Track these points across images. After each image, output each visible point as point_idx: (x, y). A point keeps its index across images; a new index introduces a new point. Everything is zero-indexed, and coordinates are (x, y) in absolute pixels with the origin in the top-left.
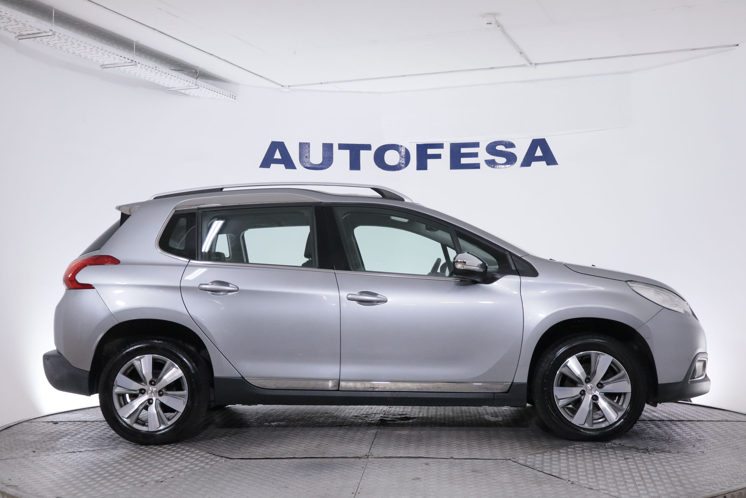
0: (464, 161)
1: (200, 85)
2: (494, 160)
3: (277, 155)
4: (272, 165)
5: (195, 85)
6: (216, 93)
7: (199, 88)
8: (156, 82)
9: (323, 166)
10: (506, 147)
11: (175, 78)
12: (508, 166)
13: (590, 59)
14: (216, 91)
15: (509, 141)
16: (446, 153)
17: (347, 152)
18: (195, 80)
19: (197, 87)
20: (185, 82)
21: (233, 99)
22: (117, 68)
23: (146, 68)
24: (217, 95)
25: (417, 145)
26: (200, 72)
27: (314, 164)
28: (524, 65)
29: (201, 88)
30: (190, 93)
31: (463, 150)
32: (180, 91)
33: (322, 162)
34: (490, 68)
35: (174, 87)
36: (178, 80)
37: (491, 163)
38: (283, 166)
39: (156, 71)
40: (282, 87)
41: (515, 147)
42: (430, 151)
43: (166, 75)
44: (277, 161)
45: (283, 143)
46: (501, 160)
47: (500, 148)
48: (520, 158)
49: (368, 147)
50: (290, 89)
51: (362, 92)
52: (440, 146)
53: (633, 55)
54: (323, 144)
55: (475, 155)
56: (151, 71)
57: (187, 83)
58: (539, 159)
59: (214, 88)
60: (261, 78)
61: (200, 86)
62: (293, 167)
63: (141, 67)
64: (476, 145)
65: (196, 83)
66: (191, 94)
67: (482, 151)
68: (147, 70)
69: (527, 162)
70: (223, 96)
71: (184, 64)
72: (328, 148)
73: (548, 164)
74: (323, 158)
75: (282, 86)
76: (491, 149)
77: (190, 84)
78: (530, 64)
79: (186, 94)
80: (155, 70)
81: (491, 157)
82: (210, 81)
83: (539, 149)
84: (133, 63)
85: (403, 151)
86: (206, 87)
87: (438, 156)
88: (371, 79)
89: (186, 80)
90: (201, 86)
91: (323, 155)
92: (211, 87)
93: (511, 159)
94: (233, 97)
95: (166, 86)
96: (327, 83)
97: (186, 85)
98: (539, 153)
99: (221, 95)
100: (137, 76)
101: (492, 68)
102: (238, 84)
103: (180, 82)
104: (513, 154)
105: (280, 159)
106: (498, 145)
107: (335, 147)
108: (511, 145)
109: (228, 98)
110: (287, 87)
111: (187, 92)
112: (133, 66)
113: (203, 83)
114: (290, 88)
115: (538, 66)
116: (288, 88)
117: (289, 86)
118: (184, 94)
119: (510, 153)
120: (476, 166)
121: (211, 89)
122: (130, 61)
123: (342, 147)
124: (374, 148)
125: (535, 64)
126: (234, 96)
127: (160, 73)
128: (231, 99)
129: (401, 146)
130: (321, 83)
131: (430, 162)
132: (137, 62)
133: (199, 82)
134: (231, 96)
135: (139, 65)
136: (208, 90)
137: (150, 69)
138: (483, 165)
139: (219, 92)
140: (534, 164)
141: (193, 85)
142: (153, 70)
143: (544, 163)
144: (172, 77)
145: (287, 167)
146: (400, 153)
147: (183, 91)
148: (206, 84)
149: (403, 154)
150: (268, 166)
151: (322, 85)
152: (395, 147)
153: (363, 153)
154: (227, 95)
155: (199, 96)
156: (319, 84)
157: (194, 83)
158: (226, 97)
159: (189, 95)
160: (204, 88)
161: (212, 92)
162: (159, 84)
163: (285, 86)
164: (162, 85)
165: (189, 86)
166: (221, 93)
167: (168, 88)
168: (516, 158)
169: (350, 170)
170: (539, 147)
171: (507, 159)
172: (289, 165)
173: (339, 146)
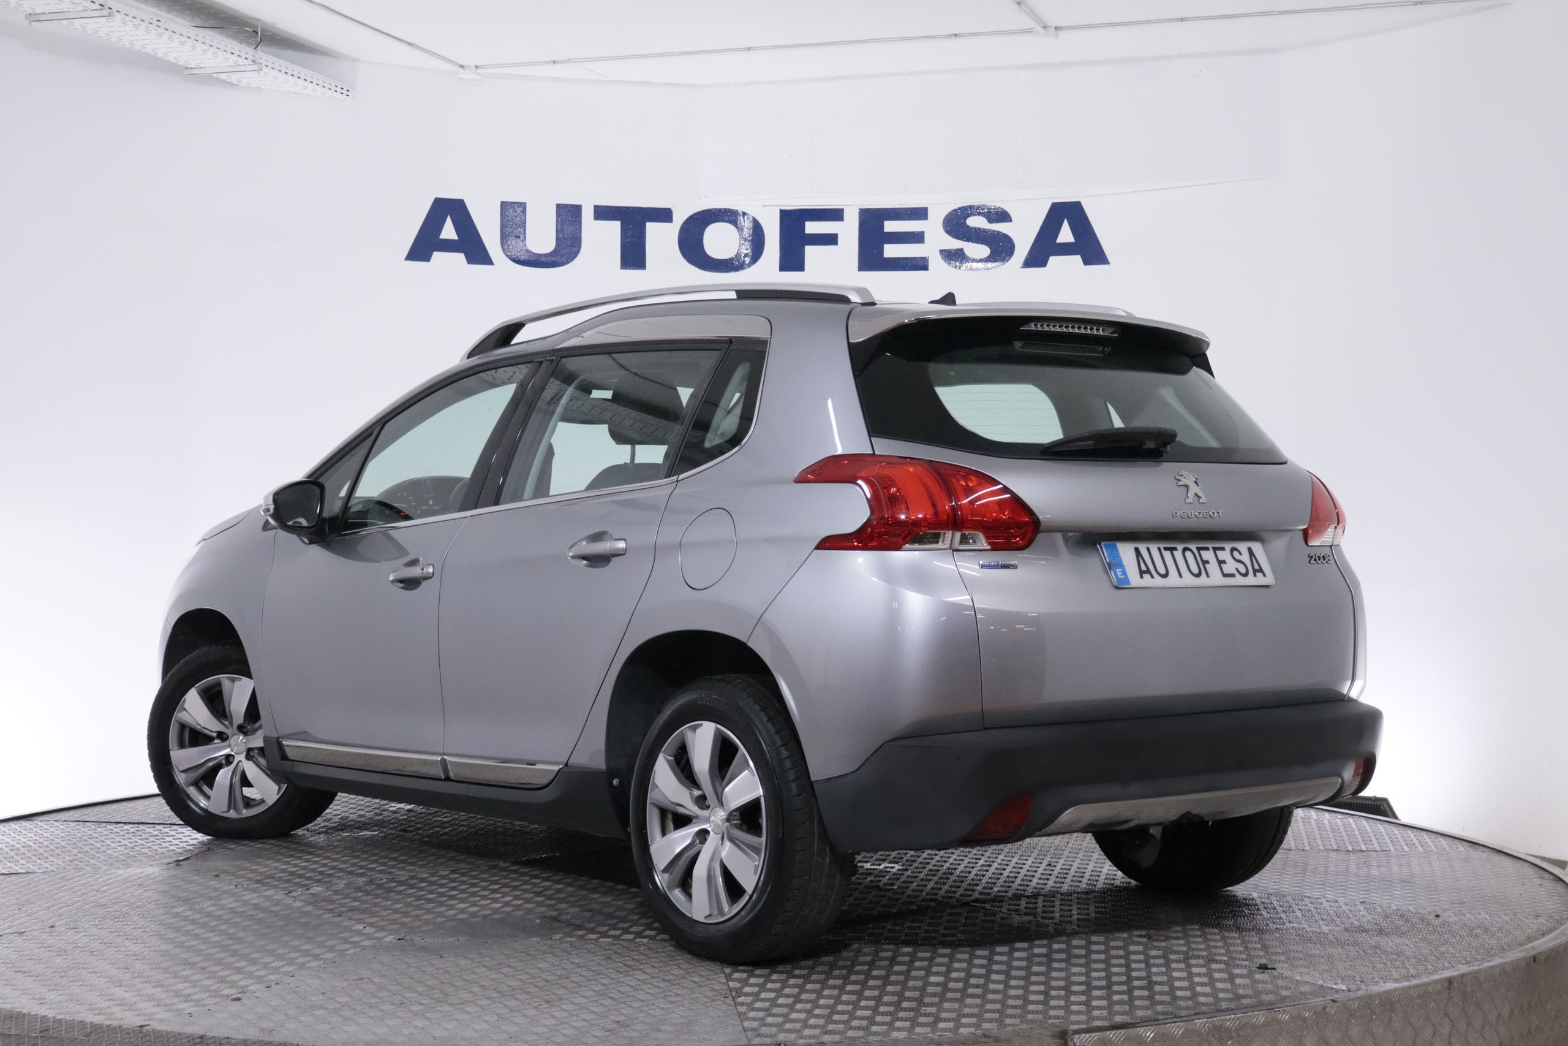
0: (891, 251)
1: (264, 63)
2: (962, 250)
3: (449, 232)
4: (437, 255)
5: (252, 63)
6: (301, 82)
7: (261, 69)
8: (160, 55)
9: (558, 259)
10: (990, 221)
11: (205, 47)
12: (990, 265)
13: (1182, 20)
14: (303, 77)
15: (998, 205)
16: (848, 231)
17: (615, 226)
18: (251, 51)
19: (256, 67)
20: (228, 55)
21: (343, 97)
22: (65, 22)
23: (136, 22)
24: (305, 87)
25: (782, 211)
26: (263, 30)
27: (535, 254)
28: (1030, 31)
29: (265, 69)
30: (239, 81)
31: (890, 226)
32: (215, 75)
33: (555, 249)
34: (950, 36)
35: (202, 66)
36: (212, 50)
37: (954, 257)
38: (461, 257)
39: (160, 31)
40: (460, 70)
41: (1011, 220)
42: (812, 227)
43: (182, 39)
44: (448, 246)
45: (461, 202)
46: (977, 250)
47: (976, 222)
49: (664, 215)
50: (480, 74)
51: (653, 83)
52: (835, 215)
53: (1280, 13)
54: (559, 206)
55: (917, 238)
56: (148, 30)
57: (234, 58)
58: (1065, 250)
59: (297, 69)
60: (409, 47)
61: (263, 65)
62: (486, 260)
63: (124, 22)
64: (920, 214)
65: (253, 58)
67: (933, 228)
68: (136, 27)
69: (1037, 258)
70: (320, 89)
71: (224, 13)
72: (569, 216)
73: (1087, 262)
74: (558, 239)
75: (462, 66)
76: (956, 224)
77: (241, 61)
78: (1044, 27)
79: (231, 83)
80: (157, 28)
81: (954, 244)
82: (288, 53)
83: (1066, 227)
84: (105, 12)
85: (747, 224)
86: (277, 68)
87: (831, 239)
89: (230, 50)
90: (267, 66)
91: (557, 232)
92: (291, 67)
93: (1001, 248)
94: (342, 91)
95: (181, 63)
96: (569, 61)
97: (231, 63)
98: (1066, 235)
99: (313, 86)
100: (114, 39)
101: (955, 35)
102: (355, 60)
103: (215, 55)
104: (1006, 236)
105: (455, 241)
106: (971, 215)
107: (587, 214)
108: (1002, 216)
109: (332, 93)
110: (474, 68)
111: (234, 78)
112: (105, 18)
113: (271, 59)
114: (479, 71)
115: (1063, 34)
116: (475, 73)
117: (477, 67)
118: (224, 82)
119: (999, 233)
120: (920, 264)
121: (290, 73)
122: (97, 6)
123: (603, 213)
124: (679, 218)
126: (345, 89)
127: (168, 34)
128: (338, 95)
129: (744, 214)
130: (554, 62)
131: (811, 252)
132: (114, 9)
133: (263, 55)
134: (339, 89)
135: (118, 17)
136: (282, 76)
137: (144, 25)
138: (936, 262)
139: (309, 79)
140: (1053, 260)
141: (246, 62)
142: (152, 27)
143: (1077, 259)
144: (197, 45)
145: (471, 260)
146: (740, 229)
147: (223, 76)
148: (278, 61)
149: (747, 233)
150: (427, 258)
151: (556, 65)
152: (728, 216)
153: (652, 228)
154: (327, 86)
155: (262, 87)
156: (548, 63)
157: (250, 57)
158: (326, 91)
159: (237, 85)
160: (272, 71)
161: (293, 79)
162: (166, 59)
163: (468, 66)
164: (174, 61)
165: (238, 65)
166: (315, 82)
167: (187, 68)
168: (1013, 246)
169: (622, 268)
170: (1066, 221)
171: (991, 248)
172: (477, 254)
173: (595, 211)
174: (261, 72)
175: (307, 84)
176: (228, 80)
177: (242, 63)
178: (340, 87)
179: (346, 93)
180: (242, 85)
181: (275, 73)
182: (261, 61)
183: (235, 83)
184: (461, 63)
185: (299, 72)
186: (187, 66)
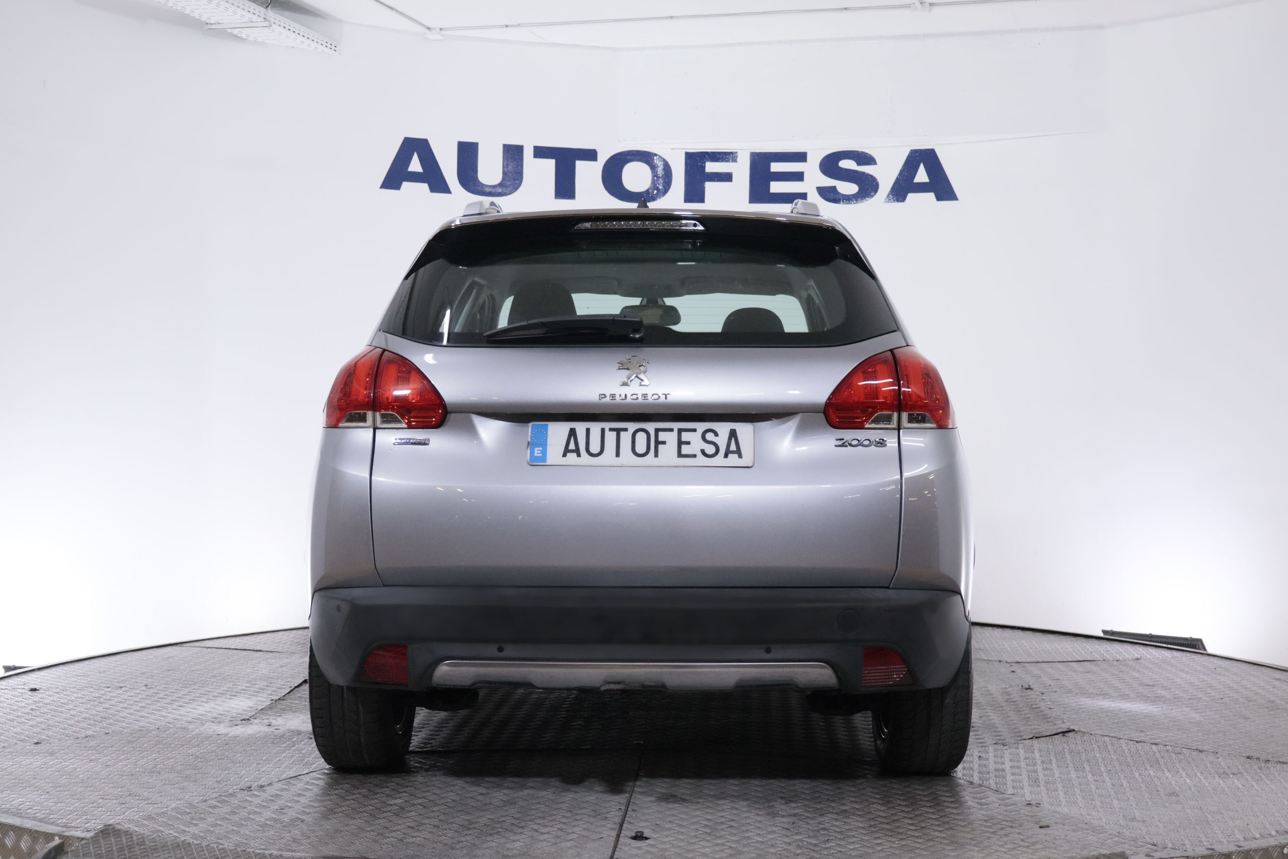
0: (776, 187)
1: (272, 20)
2: (834, 188)
3: (415, 165)
4: (405, 185)
5: (263, 20)
6: (300, 38)
7: (271, 26)
8: (187, 12)
9: (505, 190)
10: (859, 164)
14: (302, 34)
15: (865, 151)
16: (741, 170)
18: (262, 10)
19: (266, 24)
20: (245, 13)
21: (332, 51)
24: (302, 42)
25: (687, 154)
27: (487, 186)
28: (909, 6)
29: (273, 25)
30: (248, 36)
31: (776, 167)
32: (229, 30)
33: (502, 181)
34: (841, 9)
35: (221, 22)
36: (233, 8)
37: (829, 194)
38: (425, 187)
40: (427, 31)
41: (875, 164)
42: (711, 167)
44: (415, 177)
45: (426, 141)
46: (848, 188)
47: (847, 164)
48: (886, 186)
49: (590, 155)
50: (443, 35)
51: (580, 46)
52: (730, 157)
54: (504, 146)
55: (798, 177)
57: (250, 15)
58: (921, 188)
59: (298, 27)
60: (389, 11)
61: (272, 22)
62: (445, 189)
64: (801, 157)
65: (265, 16)
66: (251, 39)
67: (812, 171)
69: (898, 194)
70: (314, 44)
72: (513, 154)
73: (939, 198)
74: (504, 173)
75: (429, 28)
77: (255, 18)
78: (921, 3)
79: (241, 38)
81: (828, 182)
82: (287, 13)
83: (922, 169)
85: (659, 164)
86: (283, 25)
87: (727, 177)
88: (607, 21)
89: (247, 9)
90: (274, 23)
91: (503, 167)
92: (293, 25)
93: (868, 187)
94: (331, 46)
95: (204, 19)
96: (519, 25)
97: (246, 20)
98: (922, 176)
99: (309, 42)
101: (846, 9)
102: (340, 21)
103: (235, 13)
104: (872, 176)
105: (420, 173)
106: (844, 158)
107: (528, 153)
108: (865, 159)
109: (323, 48)
110: (439, 29)
111: (244, 33)
113: (278, 17)
114: (443, 32)
115: (935, 10)
116: (439, 33)
117: (441, 29)
118: (236, 36)
119: (868, 175)
120: (799, 198)
121: (292, 29)
123: (541, 152)
124: (603, 158)
125: (931, 4)
126: (333, 45)
128: (327, 50)
129: (656, 155)
130: (507, 26)
131: (710, 188)
133: (272, 14)
134: (328, 45)
136: (286, 32)
138: (814, 197)
139: (307, 36)
140: (911, 196)
141: (259, 20)
143: (931, 196)
145: (433, 189)
146: (653, 167)
147: (235, 32)
148: (283, 19)
149: (660, 171)
150: (398, 187)
151: (509, 29)
152: (645, 157)
154: (320, 42)
155: (266, 41)
156: (501, 26)
157: (262, 15)
158: (318, 46)
159: (246, 39)
160: (278, 27)
161: (294, 35)
162: (191, 15)
163: (434, 28)
164: (197, 17)
165: (252, 22)
166: (311, 38)
167: (207, 24)
168: (877, 184)
169: (555, 198)
170: (922, 166)
171: (859, 186)
172: (438, 185)
173: (534, 151)
174: (271, 28)
175: (305, 39)
176: (239, 35)
177: (255, 20)
178: (329, 43)
179: (334, 48)
180: (249, 39)
181: (281, 29)
182: (270, 19)
183: (245, 38)
184: (429, 26)
185: (299, 30)
186: (208, 22)
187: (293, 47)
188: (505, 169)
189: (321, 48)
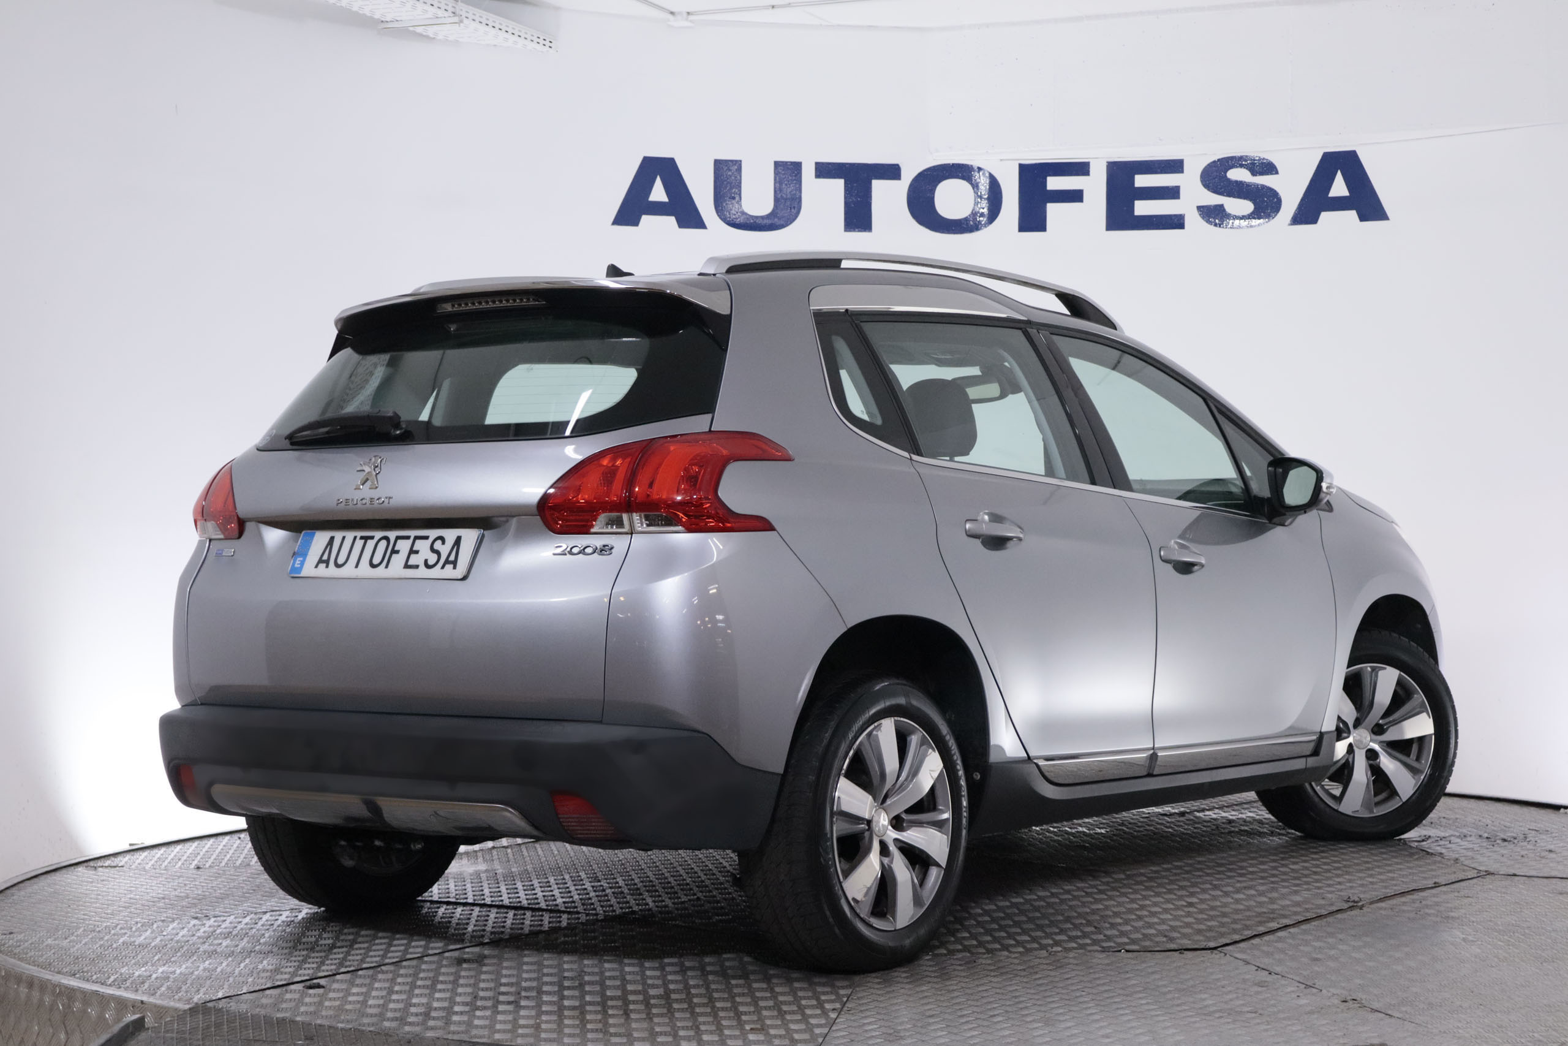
0: (1143, 208)
1: (464, 14)
2: (1222, 206)
3: (658, 193)
4: (645, 219)
5: (452, 15)
6: (502, 34)
7: (461, 21)
8: (355, 9)
9: (776, 221)
10: (1254, 173)
12: (1255, 222)
14: (504, 28)
15: (1262, 155)
16: (1095, 186)
17: (838, 185)
18: (451, 2)
19: (456, 19)
20: (428, 7)
21: (547, 48)
24: (506, 40)
25: (1021, 166)
27: (752, 217)
29: (465, 21)
30: (436, 34)
31: (1142, 181)
32: (411, 29)
33: (773, 210)
35: (398, 19)
37: (1214, 215)
38: (671, 220)
40: (670, 17)
41: (1277, 173)
42: (1054, 183)
44: (658, 209)
45: (671, 161)
46: (1239, 206)
47: (1237, 174)
48: (1290, 203)
49: (891, 172)
50: (691, 21)
52: (1081, 169)
54: (777, 164)
55: (1173, 193)
57: (434, 10)
58: (1339, 204)
59: (499, 21)
61: (463, 17)
62: (700, 224)
64: (1175, 166)
65: (453, 10)
67: (1190, 182)
69: (1307, 214)
70: (521, 41)
72: (788, 174)
73: (1363, 218)
74: (777, 200)
75: (672, 13)
76: (1215, 177)
77: (440, 13)
79: (427, 37)
81: (1214, 199)
82: (487, 3)
83: (1339, 179)
85: (984, 183)
86: (478, 19)
87: (1075, 196)
89: (430, 2)
90: (467, 18)
91: (775, 192)
92: (492, 18)
93: (1266, 204)
94: (544, 42)
95: (377, 16)
96: (789, 5)
97: (430, 15)
98: (1339, 188)
99: (515, 38)
102: (557, 9)
103: (414, 7)
104: (1271, 190)
105: (665, 203)
106: (1233, 167)
107: (808, 172)
108: (1269, 168)
109: (534, 45)
110: (685, 15)
111: (431, 31)
113: (472, 10)
114: (691, 18)
116: (687, 20)
117: (688, 13)
118: (421, 35)
119: (1263, 187)
120: (1175, 222)
121: (491, 24)
123: (825, 170)
124: (908, 175)
126: (548, 40)
128: (540, 47)
129: (980, 169)
130: (773, 7)
131: (1054, 211)
133: (463, 6)
134: (541, 41)
136: (483, 28)
138: (1193, 220)
139: (510, 31)
140: (1325, 216)
141: (446, 14)
143: (1352, 215)
145: (683, 223)
146: (975, 186)
147: (419, 30)
148: (479, 12)
149: (984, 188)
150: (636, 223)
151: (775, 10)
152: (962, 172)
153: (879, 187)
154: (529, 38)
155: (460, 40)
156: (766, 7)
157: (450, 9)
158: (527, 42)
159: (434, 38)
160: (473, 22)
161: (494, 31)
162: (361, 12)
163: (680, 13)
164: (368, 14)
165: (437, 17)
166: (517, 33)
167: (382, 21)
168: (1279, 201)
169: (845, 231)
170: (1339, 173)
171: (1255, 204)
172: (689, 217)
173: (816, 169)
174: (461, 24)
175: (508, 36)
176: (424, 34)
177: (442, 15)
178: (542, 38)
179: (548, 44)
181: (475, 25)
182: (461, 13)
183: (432, 36)
184: (673, 10)
185: (501, 24)
186: (383, 19)
187: (495, 45)
188: (779, 196)
189: (531, 46)
